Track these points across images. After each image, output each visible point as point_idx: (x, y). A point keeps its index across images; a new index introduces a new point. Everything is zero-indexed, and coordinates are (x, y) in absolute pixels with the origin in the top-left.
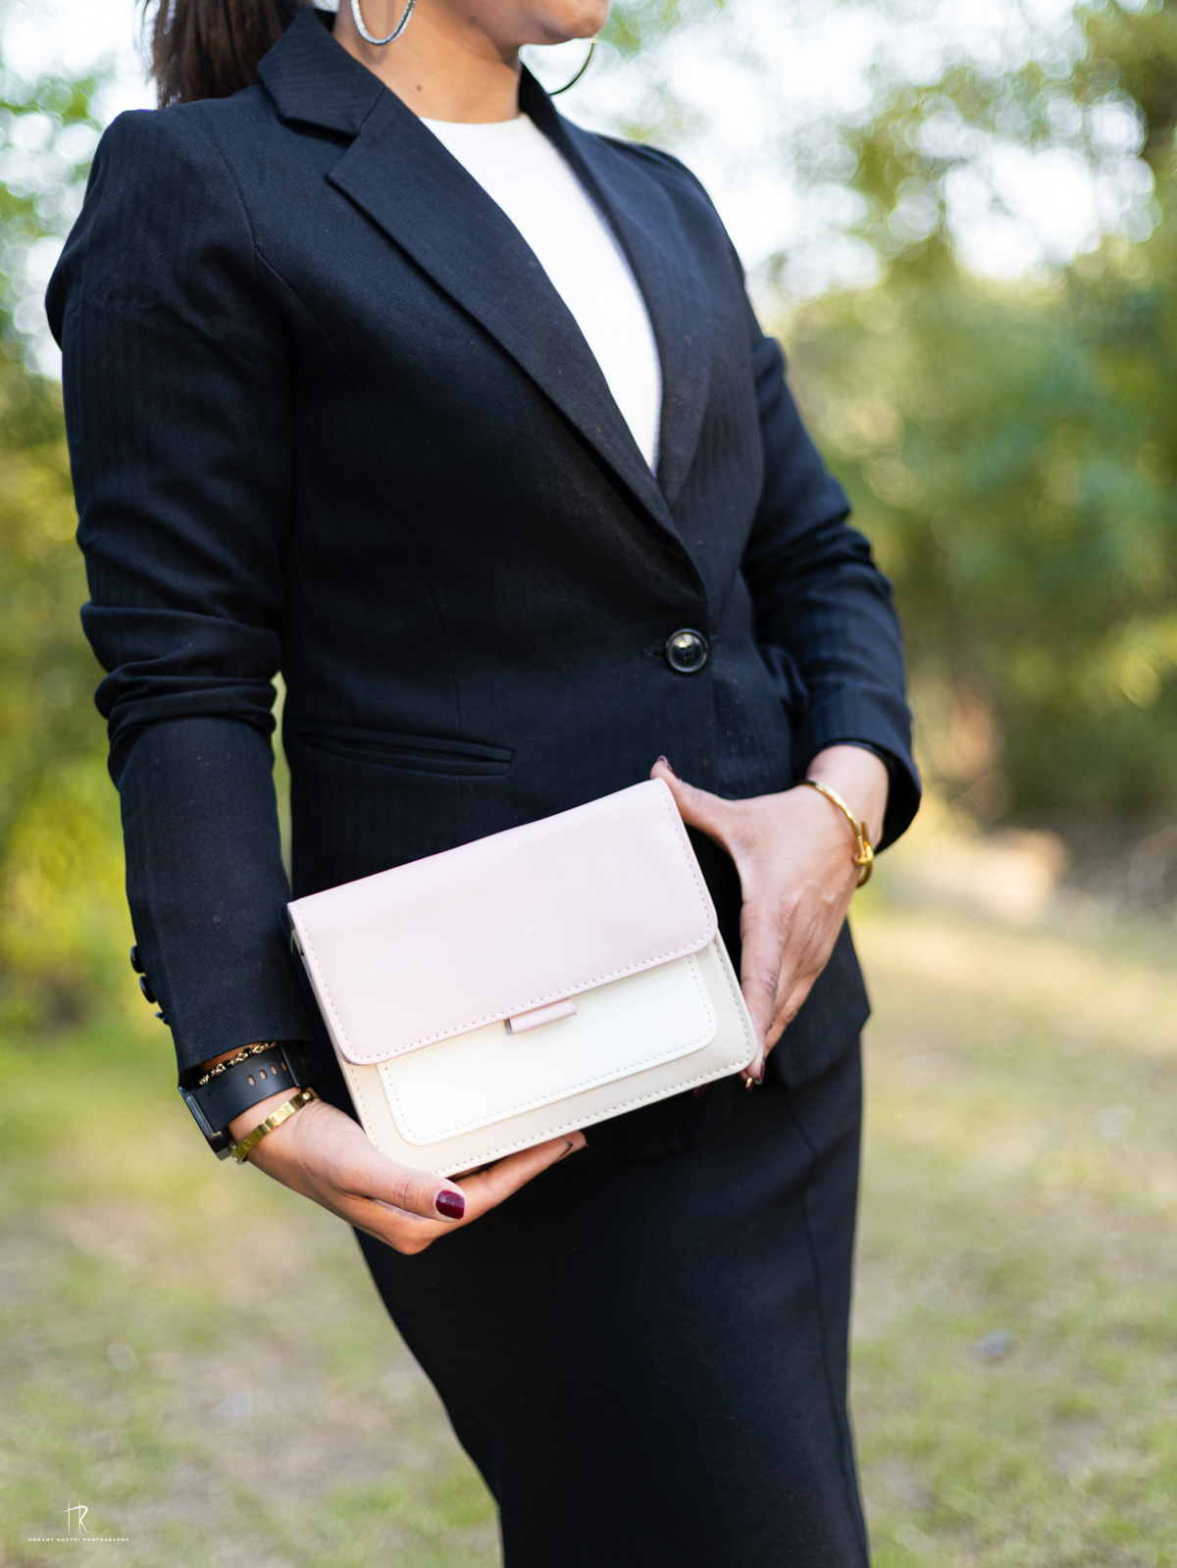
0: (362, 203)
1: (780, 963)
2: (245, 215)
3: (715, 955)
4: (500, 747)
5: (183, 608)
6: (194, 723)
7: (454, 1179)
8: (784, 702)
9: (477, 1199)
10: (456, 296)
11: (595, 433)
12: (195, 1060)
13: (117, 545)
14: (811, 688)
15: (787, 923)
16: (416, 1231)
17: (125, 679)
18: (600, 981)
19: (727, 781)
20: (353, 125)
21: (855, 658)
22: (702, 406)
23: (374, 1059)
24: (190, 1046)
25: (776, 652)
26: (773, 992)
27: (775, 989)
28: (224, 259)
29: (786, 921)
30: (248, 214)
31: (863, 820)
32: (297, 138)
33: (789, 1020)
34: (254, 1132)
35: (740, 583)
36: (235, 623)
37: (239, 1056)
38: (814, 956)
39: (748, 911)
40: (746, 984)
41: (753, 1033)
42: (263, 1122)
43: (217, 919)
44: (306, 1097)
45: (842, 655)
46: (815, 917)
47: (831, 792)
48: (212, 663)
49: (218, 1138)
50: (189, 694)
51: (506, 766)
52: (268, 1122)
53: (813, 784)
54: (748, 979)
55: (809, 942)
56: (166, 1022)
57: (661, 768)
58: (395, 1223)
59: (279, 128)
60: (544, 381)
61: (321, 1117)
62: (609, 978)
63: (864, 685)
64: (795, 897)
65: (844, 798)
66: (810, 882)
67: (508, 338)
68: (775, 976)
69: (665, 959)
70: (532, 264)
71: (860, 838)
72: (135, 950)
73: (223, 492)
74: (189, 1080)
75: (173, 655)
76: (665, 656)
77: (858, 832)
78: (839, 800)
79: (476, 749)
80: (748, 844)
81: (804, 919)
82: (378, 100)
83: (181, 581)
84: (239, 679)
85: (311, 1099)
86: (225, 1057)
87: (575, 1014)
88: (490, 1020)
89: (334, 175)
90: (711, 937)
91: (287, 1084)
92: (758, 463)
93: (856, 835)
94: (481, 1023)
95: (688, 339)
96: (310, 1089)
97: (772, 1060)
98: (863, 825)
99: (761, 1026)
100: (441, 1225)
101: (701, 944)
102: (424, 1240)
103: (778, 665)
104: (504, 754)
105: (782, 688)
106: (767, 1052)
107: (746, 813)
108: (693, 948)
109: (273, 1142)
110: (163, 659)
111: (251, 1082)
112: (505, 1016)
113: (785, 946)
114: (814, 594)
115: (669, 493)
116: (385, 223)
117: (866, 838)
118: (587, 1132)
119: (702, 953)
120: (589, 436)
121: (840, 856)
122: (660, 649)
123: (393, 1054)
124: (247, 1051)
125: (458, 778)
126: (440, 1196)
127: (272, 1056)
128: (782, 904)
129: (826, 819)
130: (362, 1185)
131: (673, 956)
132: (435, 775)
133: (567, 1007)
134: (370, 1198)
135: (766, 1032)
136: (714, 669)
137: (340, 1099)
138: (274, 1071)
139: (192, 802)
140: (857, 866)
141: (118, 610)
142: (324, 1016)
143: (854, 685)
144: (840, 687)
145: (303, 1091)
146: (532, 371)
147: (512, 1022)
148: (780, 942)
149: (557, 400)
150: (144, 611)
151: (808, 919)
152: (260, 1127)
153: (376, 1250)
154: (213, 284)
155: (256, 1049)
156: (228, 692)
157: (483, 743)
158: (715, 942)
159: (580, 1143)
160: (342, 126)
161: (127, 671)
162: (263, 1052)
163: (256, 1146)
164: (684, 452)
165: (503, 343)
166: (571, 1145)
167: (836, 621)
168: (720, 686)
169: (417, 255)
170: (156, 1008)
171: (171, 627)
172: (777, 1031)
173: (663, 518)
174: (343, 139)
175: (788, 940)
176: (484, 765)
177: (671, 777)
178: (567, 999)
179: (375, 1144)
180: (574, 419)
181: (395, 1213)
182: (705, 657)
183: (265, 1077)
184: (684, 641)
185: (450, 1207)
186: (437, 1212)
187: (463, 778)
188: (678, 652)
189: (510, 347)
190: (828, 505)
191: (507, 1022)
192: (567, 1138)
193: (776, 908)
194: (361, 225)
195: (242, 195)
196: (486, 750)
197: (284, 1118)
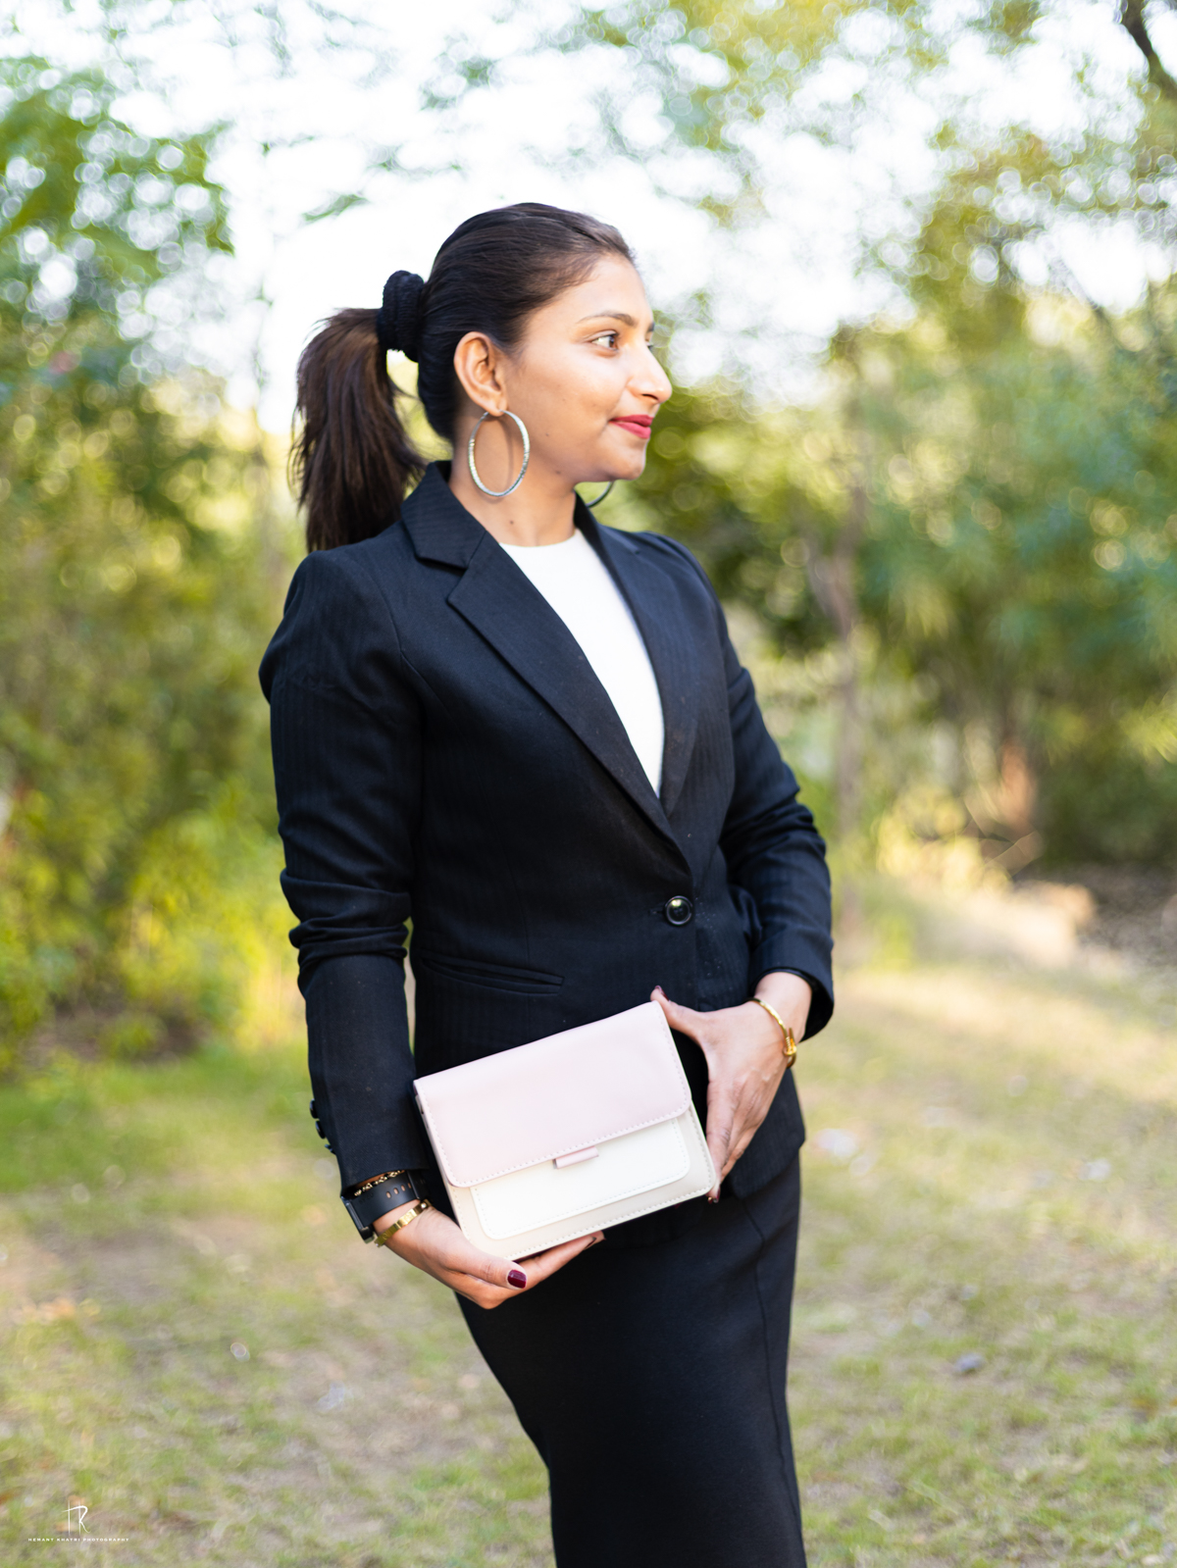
0: (470, 619)
1: (732, 1123)
2: (394, 631)
3: (689, 1118)
4: (554, 975)
5: (350, 883)
6: (357, 959)
7: (518, 1261)
8: (746, 935)
9: (533, 1273)
10: (531, 682)
11: (620, 772)
12: (353, 1182)
13: (307, 840)
14: (764, 925)
15: (738, 1096)
16: (492, 1295)
17: (311, 928)
18: (615, 1135)
19: (704, 996)
20: (464, 562)
21: (795, 905)
22: (691, 746)
23: (469, 1184)
24: (350, 1172)
25: (743, 894)
26: (727, 1142)
27: (728, 1140)
28: (381, 660)
29: (737, 1095)
30: (397, 630)
31: (791, 1026)
32: (428, 571)
33: (738, 1158)
34: (391, 1227)
35: (719, 855)
36: (383, 892)
37: (382, 1179)
38: (755, 1116)
39: (712, 1087)
40: (709, 1136)
41: (713, 1170)
42: (396, 1222)
43: (368, 1089)
44: (423, 1206)
45: (787, 903)
46: (756, 1091)
47: (769, 1007)
48: (369, 919)
49: (366, 1231)
50: (354, 940)
51: (559, 988)
52: (399, 1223)
53: (758, 1001)
54: (710, 1133)
55: (752, 1108)
56: (333, 1152)
57: (657, 994)
58: (479, 1288)
59: (416, 566)
60: (587, 739)
61: (433, 1218)
62: (620, 1133)
63: (800, 926)
64: (743, 1079)
65: (778, 1012)
66: (753, 1068)
67: (564, 711)
68: (729, 1132)
69: (657, 1121)
70: (580, 658)
71: (788, 1038)
72: (313, 1103)
73: (376, 807)
74: (347, 1193)
75: (343, 914)
76: (666, 913)
77: (786, 1035)
78: (774, 1013)
79: (538, 976)
80: (714, 1043)
81: (749, 1093)
82: (480, 542)
83: (348, 865)
84: (385, 928)
85: (427, 1208)
86: (372, 1180)
87: (598, 1156)
88: (543, 1159)
89: (452, 600)
90: (687, 1107)
91: (411, 1198)
92: (730, 777)
93: (785, 1036)
94: (537, 1161)
95: (683, 699)
96: (426, 1201)
97: (726, 1185)
98: (791, 1030)
99: (719, 1164)
100: (512, 1290)
101: (680, 1112)
102: (497, 1300)
103: (744, 907)
104: (557, 980)
105: (744, 925)
106: (723, 1178)
107: (712, 1022)
108: (675, 1114)
109: (402, 1235)
110: (336, 917)
111: (389, 1196)
112: (553, 1157)
113: (736, 1112)
114: (771, 855)
115: (668, 807)
116: (485, 633)
117: (791, 1037)
118: (606, 1232)
119: (681, 1117)
120: (615, 775)
121: (775, 1050)
122: (661, 909)
123: (481, 1181)
124: (386, 1176)
125: (526, 994)
126: (511, 1273)
127: (402, 1179)
128: (735, 1084)
129: (766, 1026)
130: (460, 1265)
131: (662, 1119)
132: (511, 992)
133: (593, 1152)
134: (464, 1273)
135: (722, 1169)
136: (696, 921)
137: (445, 1208)
138: (403, 1189)
139: (354, 1011)
140: (786, 1056)
141: (307, 883)
142: (435, 1151)
143: (794, 926)
144: (783, 927)
145: (422, 1202)
146: (579, 733)
147: (558, 1162)
148: (732, 1109)
149: (595, 752)
150: (324, 884)
151: (752, 1093)
152: (395, 1225)
153: (468, 1306)
154: (373, 675)
155: (392, 1175)
156: (377, 938)
157: (543, 972)
158: (690, 1109)
159: (601, 1238)
160: (457, 563)
161: (314, 924)
162: (397, 1176)
163: (391, 1238)
164: (677, 779)
165: (560, 714)
166: (595, 1239)
167: (784, 877)
168: (700, 932)
169: (506, 654)
170: (326, 1142)
171: (342, 896)
172: (731, 1164)
173: (664, 826)
174: (459, 571)
175: (738, 1107)
176: (544, 986)
177: (663, 999)
178: (593, 1147)
179: (468, 1238)
180: (606, 764)
181: (479, 1282)
182: (690, 915)
183: (397, 1192)
184: (676, 903)
185: (516, 1280)
186: (508, 1284)
187: (531, 995)
188: (673, 909)
189: (565, 717)
190: (783, 789)
191: (554, 1161)
192: (593, 1235)
193: (730, 1086)
194: (470, 633)
195: (392, 616)
196: (546, 977)
197: (409, 1220)
